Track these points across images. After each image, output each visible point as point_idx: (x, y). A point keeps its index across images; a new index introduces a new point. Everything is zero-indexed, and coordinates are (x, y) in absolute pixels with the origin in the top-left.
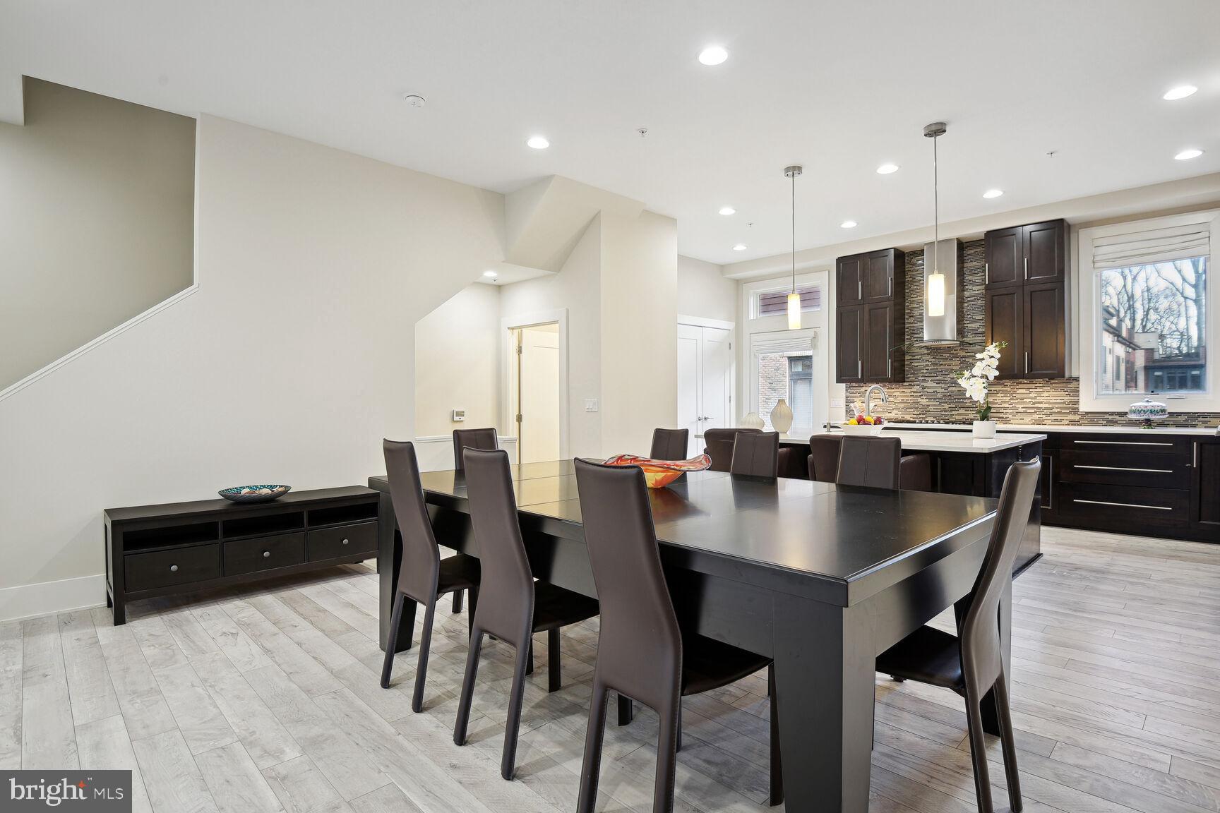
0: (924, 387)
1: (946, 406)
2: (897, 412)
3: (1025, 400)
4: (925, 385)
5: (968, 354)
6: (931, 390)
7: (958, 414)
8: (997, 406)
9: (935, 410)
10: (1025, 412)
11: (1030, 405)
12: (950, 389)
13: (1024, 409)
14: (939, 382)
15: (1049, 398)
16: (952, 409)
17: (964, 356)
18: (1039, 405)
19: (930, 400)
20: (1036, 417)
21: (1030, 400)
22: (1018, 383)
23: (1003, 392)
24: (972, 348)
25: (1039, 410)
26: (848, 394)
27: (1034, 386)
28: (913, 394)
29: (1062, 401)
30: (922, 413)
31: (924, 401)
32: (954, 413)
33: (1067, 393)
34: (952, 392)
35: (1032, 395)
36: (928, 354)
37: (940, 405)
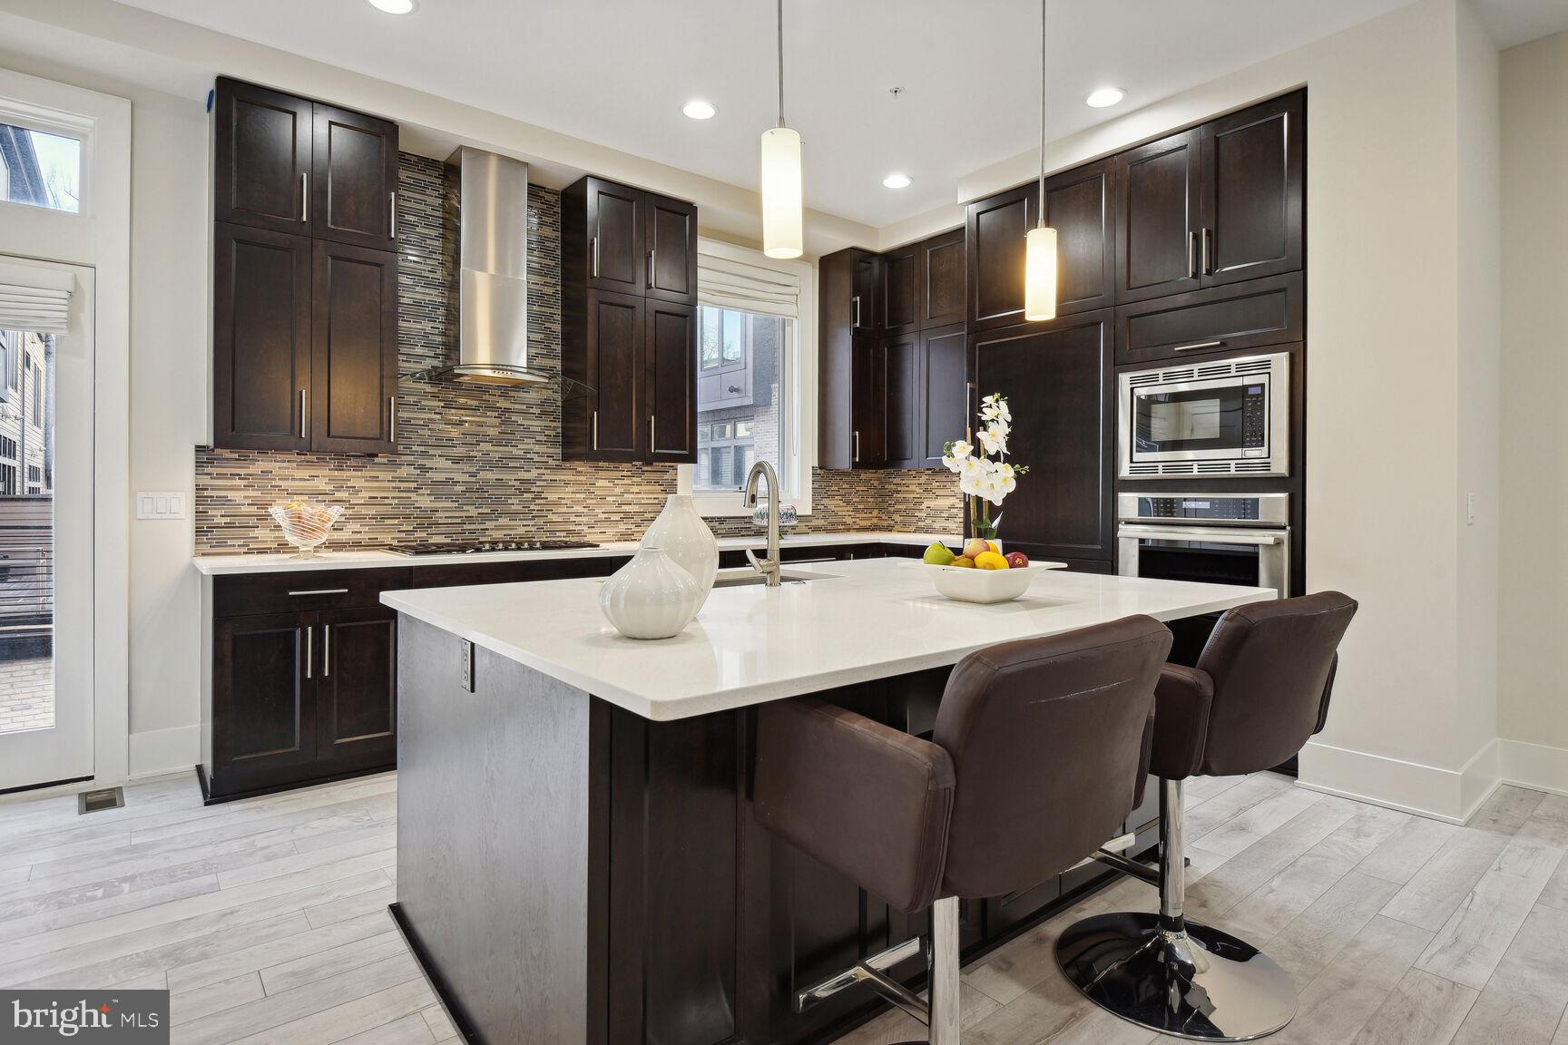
0: (425, 470)
1: (473, 511)
2: (357, 527)
3: (608, 499)
4: (429, 463)
5: (517, 406)
6: (441, 477)
7: (497, 528)
8: (564, 509)
9: (450, 521)
10: (607, 520)
11: (615, 509)
12: (482, 475)
13: (606, 515)
14: (456, 461)
15: (640, 496)
16: (484, 517)
17: (507, 410)
18: (625, 508)
19: (438, 497)
20: (622, 527)
21: (614, 499)
22: (598, 469)
23: (577, 483)
24: (521, 394)
25: (627, 516)
26: (206, 480)
27: (620, 474)
28: (398, 484)
29: (656, 501)
30: (420, 527)
31: (424, 501)
32: (489, 525)
33: (662, 488)
34: (486, 482)
35: (618, 490)
36: (434, 396)
37: (459, 508)
